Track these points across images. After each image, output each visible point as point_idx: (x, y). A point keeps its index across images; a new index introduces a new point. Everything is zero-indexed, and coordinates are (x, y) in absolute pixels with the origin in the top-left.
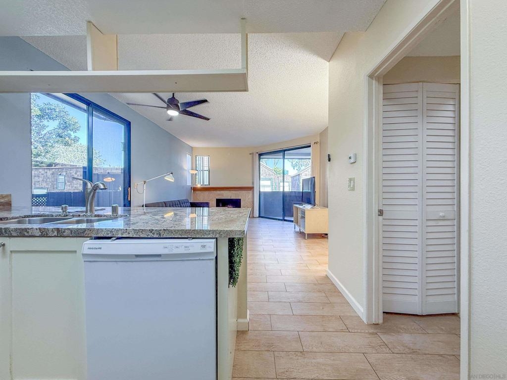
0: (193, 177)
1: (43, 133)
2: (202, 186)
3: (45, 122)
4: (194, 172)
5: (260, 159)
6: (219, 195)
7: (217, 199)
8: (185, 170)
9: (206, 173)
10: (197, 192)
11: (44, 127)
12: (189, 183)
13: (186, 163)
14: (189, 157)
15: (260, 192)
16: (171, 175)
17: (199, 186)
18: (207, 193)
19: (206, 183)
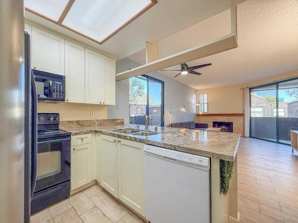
0: (198, 108)
1: (133, 92)
2: (203, 113)
3: (134, 87)
4: (198, 105)
5: (250, 92)
6: (215, 119)
7: (213, 122)
8: (192, 104)
9: (206, 105)
10: (200, 117)
11: (133, 89)
12: (195, 111)
13: (193, 99)
14: (194, 96)
15: (251, 118)
16: (184, 108)
17: (201, 113)
18: (206, 118)
19: (206, 111)
